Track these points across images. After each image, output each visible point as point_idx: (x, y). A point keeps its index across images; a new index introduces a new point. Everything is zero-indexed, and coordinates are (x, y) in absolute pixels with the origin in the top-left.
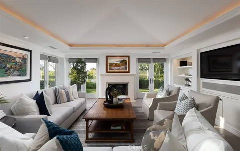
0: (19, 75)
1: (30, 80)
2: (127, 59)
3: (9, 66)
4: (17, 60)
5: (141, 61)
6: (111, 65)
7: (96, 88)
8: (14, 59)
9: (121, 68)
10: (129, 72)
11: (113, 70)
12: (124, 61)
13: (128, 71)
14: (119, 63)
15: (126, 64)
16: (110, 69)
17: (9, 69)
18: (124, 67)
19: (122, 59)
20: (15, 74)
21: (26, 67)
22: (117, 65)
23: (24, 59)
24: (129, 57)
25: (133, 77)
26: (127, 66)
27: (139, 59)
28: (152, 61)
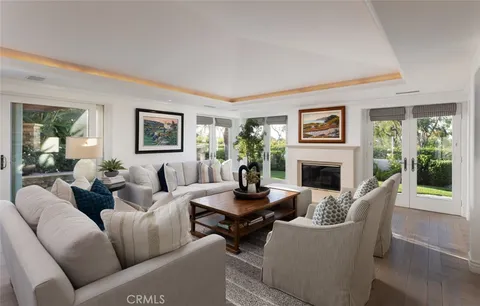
0: (168, 144)
1: (182, 150)
2: (338, 113)
3: (156, 134)
4: (166, 126)
5: (375, 114)
6: (308, 127)
7: (284, 170)
8: (162, 125)
9: (325, 132)
10: (343, 141)
11: (310, 136)
12: (333, 117)
13: (340, 139)
14: (322, 122)
15: (338, 123)
16: (306, 134)
17: (157, 137)
18: (332, 130)
19: (327, 114)
20: (163, 142)
21: (176, 134)
22: (317, 127)
23: (174, 125)
24: (343, 109)
25: (352, 151)
26: (340, 129)
27: (372, 110)
28: (409, 112)
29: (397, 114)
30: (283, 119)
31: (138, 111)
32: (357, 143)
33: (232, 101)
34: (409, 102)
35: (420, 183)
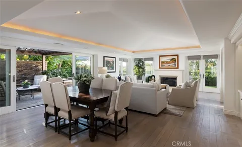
0: (112, 69)
1: (115, 72)
2: (176, 57)
3: (109, 65)
4: (111, 63)
5: (190, 58)
6: (163, 63)
9: (171, 65)
12: (173, 59)
13: (177, 67)
14: (169, 60)
15: (175, 61)
16: (162, 65)
18: (174, 64)
19: (171, 58)
20: (110, 68)
21: (114, 65)
22: (167, 62)
24: (177, 55)
25: (181, 72)
26: (176, 63)
27: (188, 56)
28: (202, 57)
29: (198, 58)
30: (151, 59)
31: (104, 57)
32: (183, 69)
33: (133, 52)
34: (202, 54)
35: (206, 85)
